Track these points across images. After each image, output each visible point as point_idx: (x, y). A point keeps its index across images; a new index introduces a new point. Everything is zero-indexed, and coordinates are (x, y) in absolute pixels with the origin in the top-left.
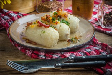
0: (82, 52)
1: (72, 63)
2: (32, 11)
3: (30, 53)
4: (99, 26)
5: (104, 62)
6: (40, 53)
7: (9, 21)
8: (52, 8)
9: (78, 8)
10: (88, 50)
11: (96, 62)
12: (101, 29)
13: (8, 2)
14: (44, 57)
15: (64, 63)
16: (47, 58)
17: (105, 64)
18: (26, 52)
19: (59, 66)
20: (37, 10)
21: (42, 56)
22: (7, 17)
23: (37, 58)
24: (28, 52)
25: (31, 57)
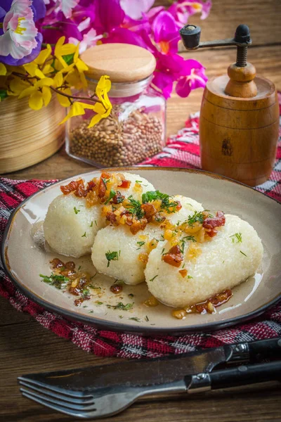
3: (88, 338)
6: (126, 339)
8: (125, 144)
9: (225, 146)
14: (139, 352)
16: (150, 354)
18: (71, 335)
19: (202, 383)
20: (67, 150)
21: (133, 348)
23: (115, 356)
24: (81, 334)
25: (92, 351)
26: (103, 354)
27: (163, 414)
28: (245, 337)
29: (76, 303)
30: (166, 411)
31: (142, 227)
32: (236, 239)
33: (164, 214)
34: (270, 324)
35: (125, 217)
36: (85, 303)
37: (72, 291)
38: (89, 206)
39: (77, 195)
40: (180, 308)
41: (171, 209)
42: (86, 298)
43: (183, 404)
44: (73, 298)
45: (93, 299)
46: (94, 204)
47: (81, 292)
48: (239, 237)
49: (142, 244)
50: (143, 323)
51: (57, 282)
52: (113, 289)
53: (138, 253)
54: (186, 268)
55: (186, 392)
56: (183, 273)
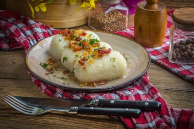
0: (119, 95)
1: (93, 108)
2: (82, 24)
3: (45, 88)
4: (166, 59)
5: (138, 111)
6: (58, 90)
7: (30, 39)
9: (140, 29)
10: (128, 93)
11: (127, 109)
12: (165, 64)
13: (41, 9)
14: (61, 96)
15: (84, 107)
16: (64, 98)
17: (140, 113)
18: (40, 85)
19: (75, 110)
21: (59, 94)
22: (29, 33)
23: (52, 96)
24: (43, 86)
25: (45, 93)
26: (48, 95)
27: (56, 119)
28: (101, 97)
29: (46, 74)
30: (58, 118)
31: (80, 50)
32: (112, 60)
33: (90, 46)
34: (113, 94)
35: (73, 45)
36: (50, 75)
37: (48, 70)
38: (66, 39)
39: (63, 35)
40: (83, 83)
41: (94, 45)
42: (52, 73)
43: (66, 117)
44: (47, 72)
45: (54, 74)
46: (68, 39)
47: (51, 71)
48: (114, 59)
49: (77, 56)
50: (66, 85)
51: (45, 66)
52: (64, 72)
53: (74, 59)
54: (86, 67)
55: (67, 113)
56: (84, 68)
